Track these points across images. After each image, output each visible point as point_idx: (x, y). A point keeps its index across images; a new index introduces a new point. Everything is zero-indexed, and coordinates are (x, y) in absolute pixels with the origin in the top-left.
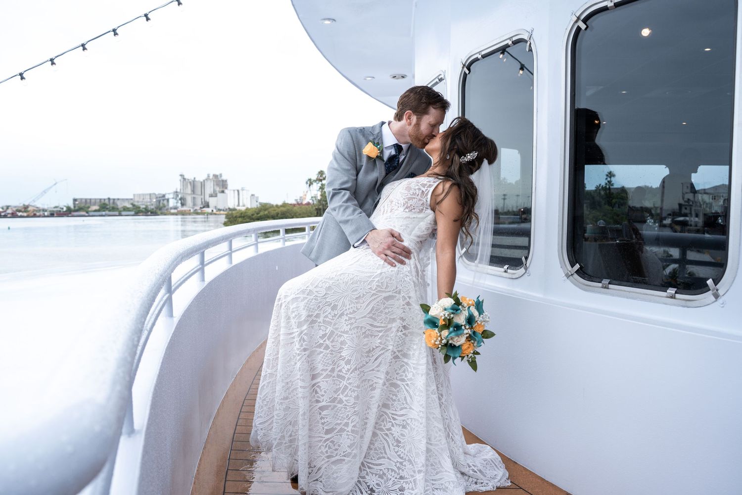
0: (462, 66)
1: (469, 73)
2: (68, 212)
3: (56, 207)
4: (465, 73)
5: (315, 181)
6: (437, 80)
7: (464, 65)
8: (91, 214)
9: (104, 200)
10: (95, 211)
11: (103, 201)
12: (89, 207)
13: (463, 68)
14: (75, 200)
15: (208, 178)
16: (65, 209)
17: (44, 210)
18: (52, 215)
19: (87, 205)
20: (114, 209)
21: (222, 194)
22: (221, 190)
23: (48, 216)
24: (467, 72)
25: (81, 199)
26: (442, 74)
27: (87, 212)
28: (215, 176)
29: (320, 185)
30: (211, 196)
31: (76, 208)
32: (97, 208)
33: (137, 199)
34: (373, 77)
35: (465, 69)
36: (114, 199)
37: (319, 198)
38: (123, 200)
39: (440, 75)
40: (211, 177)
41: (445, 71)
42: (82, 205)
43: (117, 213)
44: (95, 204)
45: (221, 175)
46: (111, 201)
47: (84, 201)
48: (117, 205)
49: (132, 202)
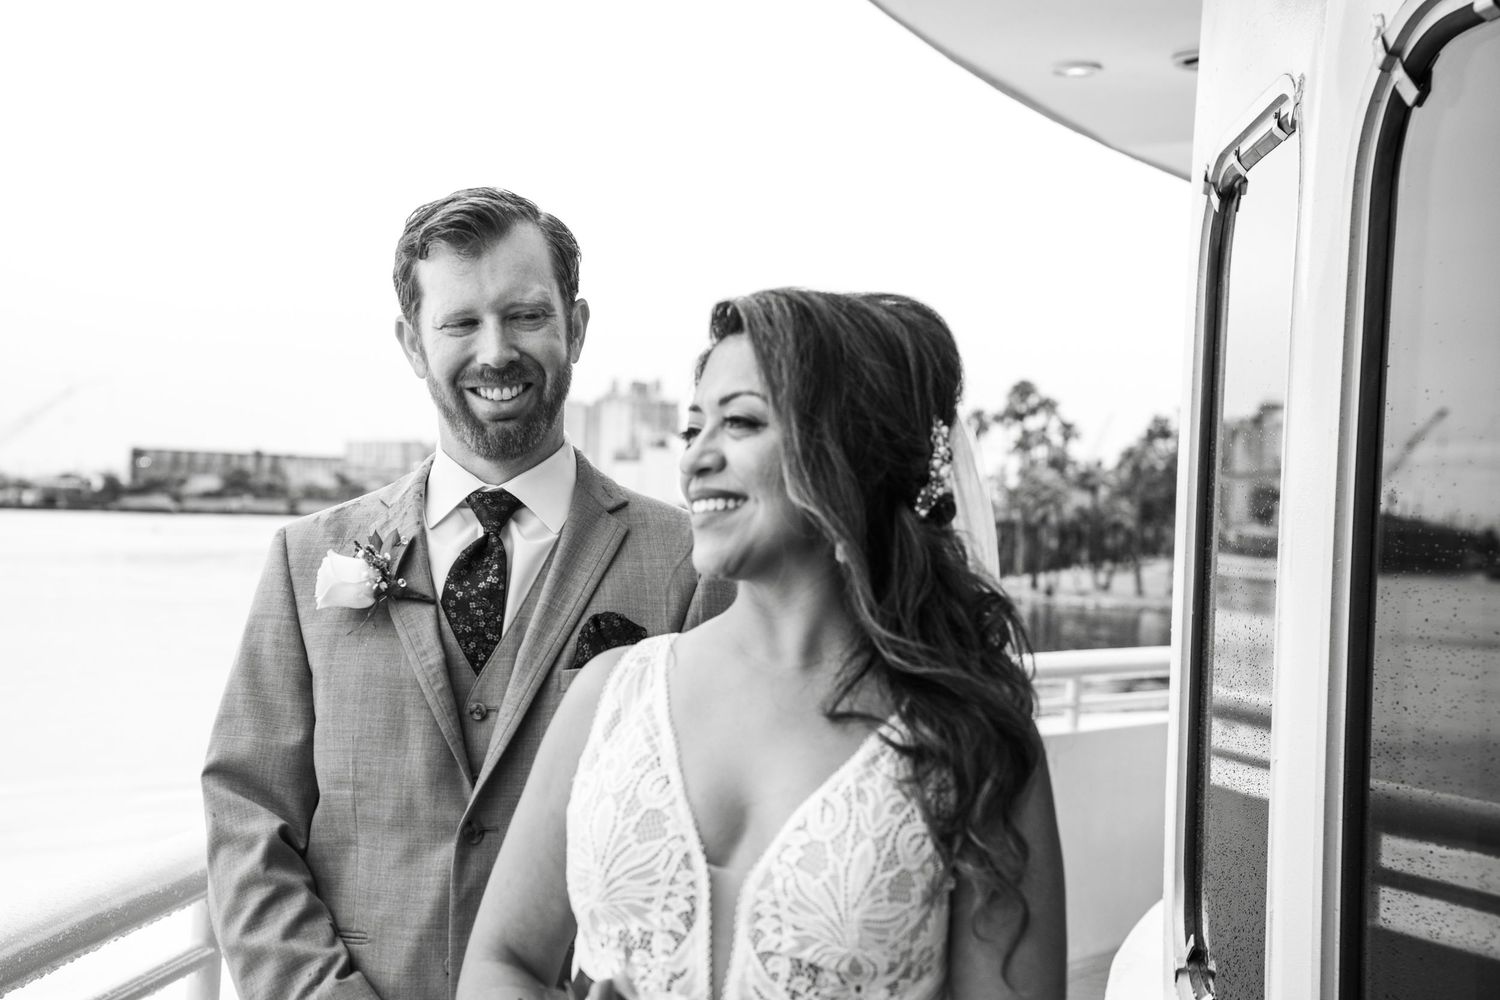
0: (1381, 55)
1: (1419, 101)
2: (109, 496)
3: (66, 476)
4: (1396, 97)
5: (999, 419)
6: (1271, 124)
7: (1393, 53)
8: (191, 504)
9: (242, 457)
10: (208, 495)
11: (235, 463)
12: (182, 482)
13: (1386, 69)
14: (137, 454)
15: (612, 396)
16: (98, 484)
17: (23, 485)
18: (50, 501)
19: (180, 474)
20: (272, 491)
21: (659, 453)
22: (657, 436)
23: (33, 507)
24: (1410, 93)
25: (159, 452)
26: (1290, 92)
27: (177, 498)
28: (640, 388)
29: (1015, 432)
30: (620, 457)
31: (141, 481)
32: (211, 482)
33: (356, 459)
34: (1097, 66)
35: (1399, 75)
36: (276, 458)
37: (1013, 482)
38: (309, 461)
39: (1282, 99)
40: (624, 388)
41: (1302, 77)
42: (160, 474)
43: (281, 506)
44: (206, 469)
45: (658, 385)
46: (267, 464)
47: (168, 458)
48: (284, 477)
49: (337, 467)
